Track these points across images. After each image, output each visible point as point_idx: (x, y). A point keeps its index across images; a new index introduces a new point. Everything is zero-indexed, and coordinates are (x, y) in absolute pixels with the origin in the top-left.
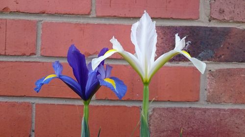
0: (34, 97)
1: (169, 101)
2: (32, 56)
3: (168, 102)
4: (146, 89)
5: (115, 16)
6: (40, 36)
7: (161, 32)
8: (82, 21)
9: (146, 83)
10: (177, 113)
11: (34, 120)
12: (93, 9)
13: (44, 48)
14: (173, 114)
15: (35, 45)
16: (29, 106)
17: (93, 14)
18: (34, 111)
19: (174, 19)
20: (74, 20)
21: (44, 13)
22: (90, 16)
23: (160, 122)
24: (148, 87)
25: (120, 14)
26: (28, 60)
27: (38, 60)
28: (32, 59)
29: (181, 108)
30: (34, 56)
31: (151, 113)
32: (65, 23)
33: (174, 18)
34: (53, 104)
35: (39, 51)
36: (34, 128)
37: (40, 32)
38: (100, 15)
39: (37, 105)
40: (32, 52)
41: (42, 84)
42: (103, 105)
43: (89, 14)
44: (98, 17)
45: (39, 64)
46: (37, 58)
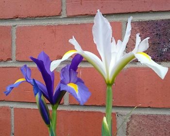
0: (12, 101)
1: (149, 107)
2: (8, 62)
3: (149, 109)
4: (109, 91)
5: (87, 15)
6: (14, 41)
7: (139, 29)
8: (53, 22)
9: (109, 84)
10: (160, 121)
11: (13, 123)
12: (64, 8)
13: (19, 53)
14: (154, 122)
15: (11, 50)
16: (8, 110)
17: (64, 15)
18: (13, 115)
19: (153, 12)
20: (45, 23)
21: (17, 18)
22: (61, 17)
23: (139, 131)
24: (111, 88)
25: (92, 12)
26: (5, 66)
27: (14, 65)
28: (9, 64)
29: (164, 116)
30: (11, 61)
31: (128, 120)
32: (37, 26)
33: (154, 10)
34: (29, 109)
35: (15, 56)
36: (13, 131)
37: (14, 37)
38: (71, 14)
39: (15, 109)
40: (8, 58)
41: (12, 88)
42: (77, 110)
43: (60, 15)
44: (69, 17)
45: (15, 69)
46: (14, 64)
